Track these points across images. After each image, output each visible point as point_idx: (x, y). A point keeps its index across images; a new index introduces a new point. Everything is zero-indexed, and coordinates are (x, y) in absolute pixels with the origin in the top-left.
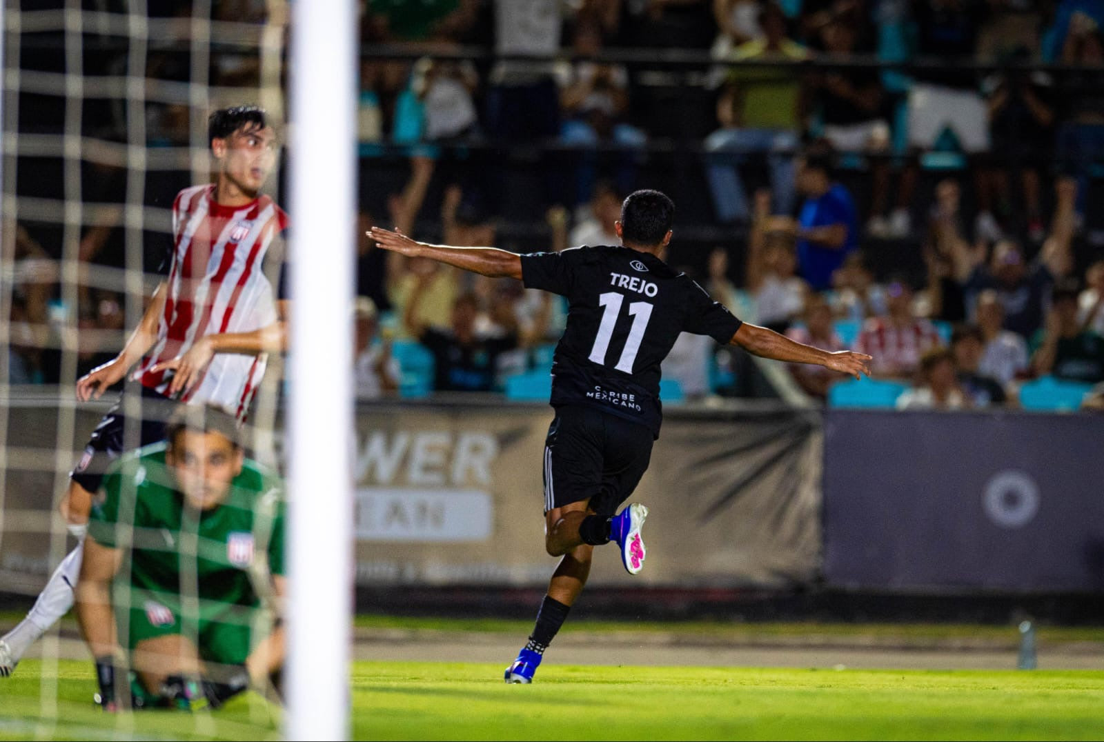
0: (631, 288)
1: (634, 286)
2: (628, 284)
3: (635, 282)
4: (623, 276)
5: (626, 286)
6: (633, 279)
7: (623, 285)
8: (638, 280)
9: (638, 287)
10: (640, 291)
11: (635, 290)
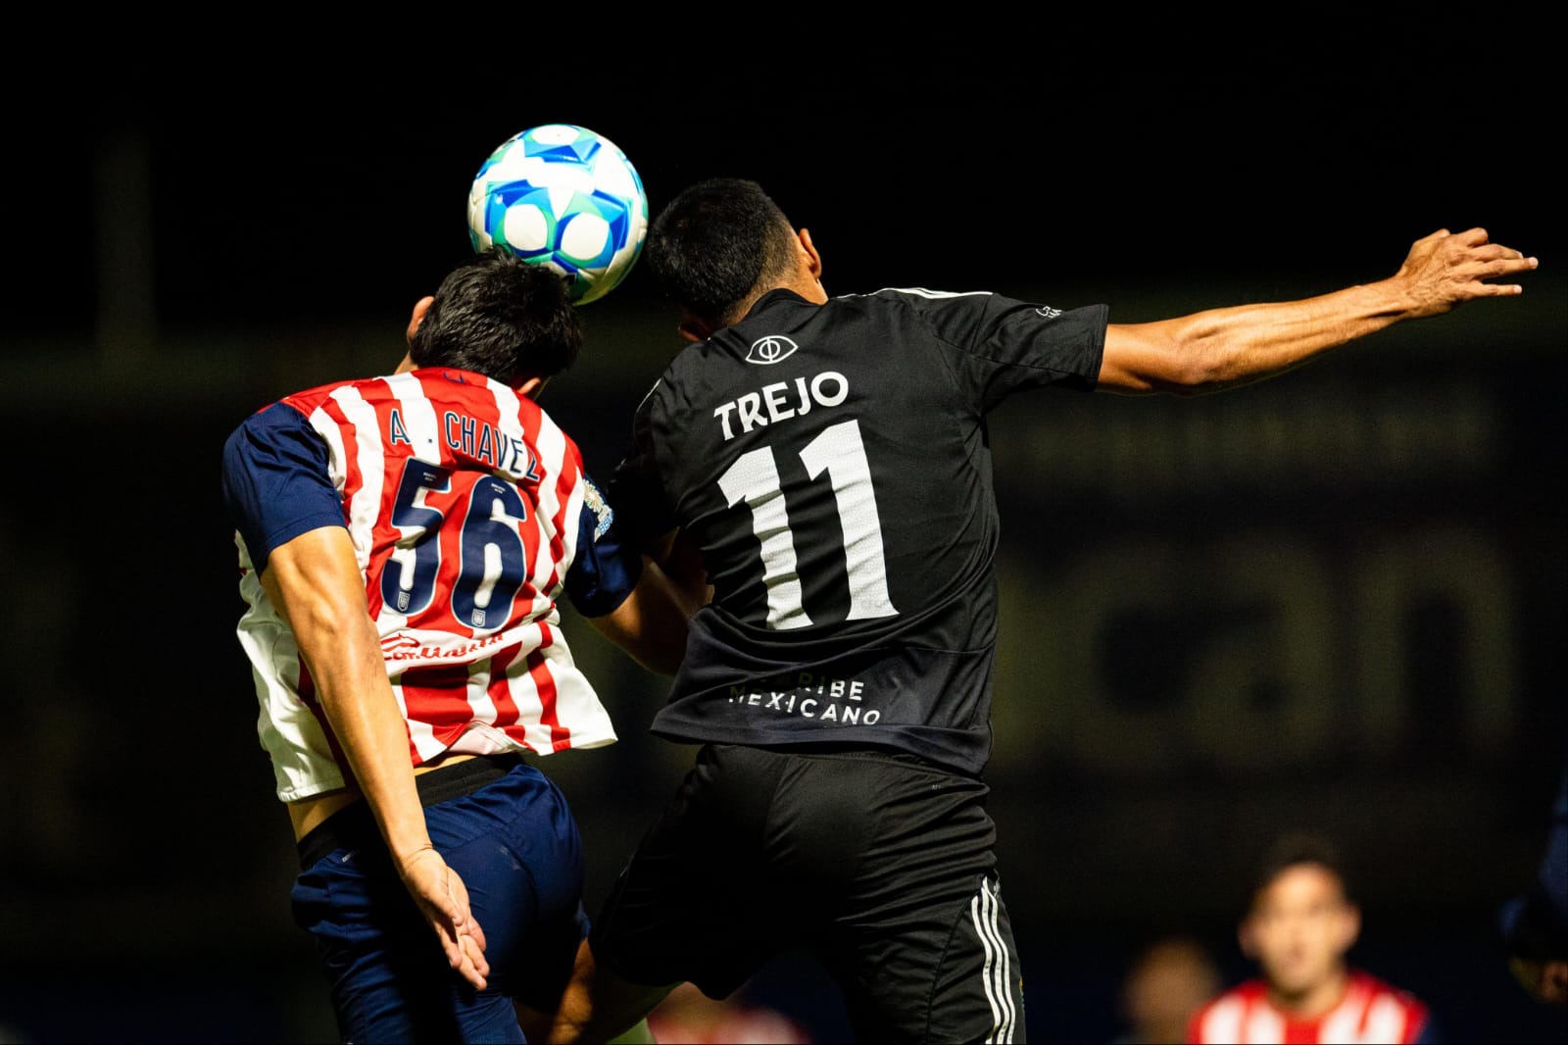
0: (777, 417)
1: (781, 408)
2: (764, 411)
3: (776, 395)
4: (742, 401)
5: (763, 422)
6: (768, 391)
7: (755, 423)
8: (782, 386)
9: (794, 401)
10: (806, 407)
11: (790, 414)
